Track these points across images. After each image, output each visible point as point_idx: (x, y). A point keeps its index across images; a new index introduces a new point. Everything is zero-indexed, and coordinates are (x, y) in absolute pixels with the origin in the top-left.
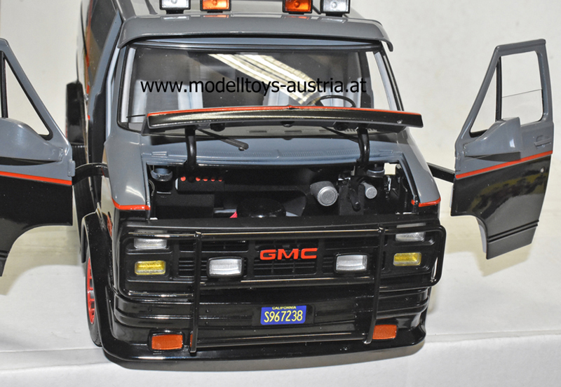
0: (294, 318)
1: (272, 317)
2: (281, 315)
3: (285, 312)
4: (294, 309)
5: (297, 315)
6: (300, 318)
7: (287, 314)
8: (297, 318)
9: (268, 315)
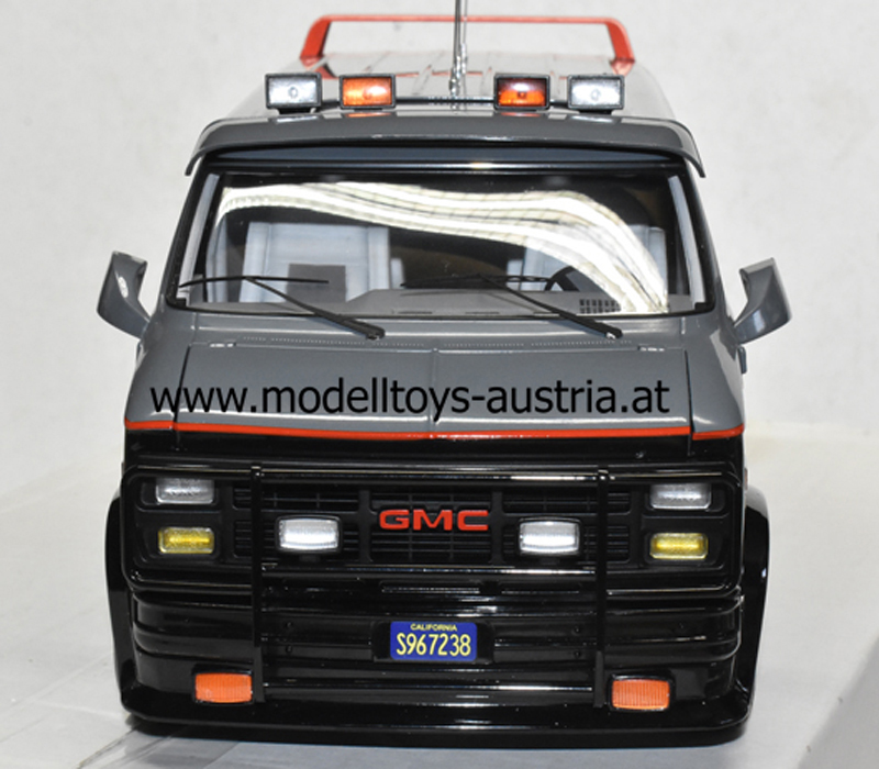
0: (454, 649)
1: (412, 646)
2: (428, 641)
3: (436, 636)
4: (454, 632)
5: (460, 644)
6: (465, 649)
7: (440, 641)
8: (459, 650)
9: (404, 640)
